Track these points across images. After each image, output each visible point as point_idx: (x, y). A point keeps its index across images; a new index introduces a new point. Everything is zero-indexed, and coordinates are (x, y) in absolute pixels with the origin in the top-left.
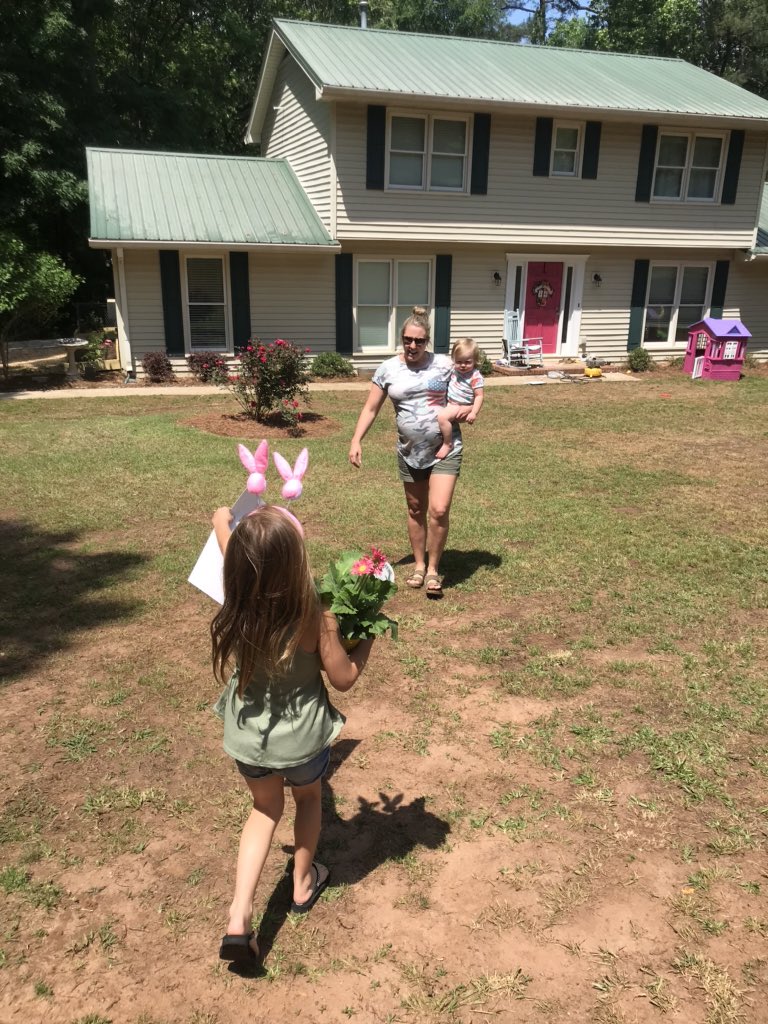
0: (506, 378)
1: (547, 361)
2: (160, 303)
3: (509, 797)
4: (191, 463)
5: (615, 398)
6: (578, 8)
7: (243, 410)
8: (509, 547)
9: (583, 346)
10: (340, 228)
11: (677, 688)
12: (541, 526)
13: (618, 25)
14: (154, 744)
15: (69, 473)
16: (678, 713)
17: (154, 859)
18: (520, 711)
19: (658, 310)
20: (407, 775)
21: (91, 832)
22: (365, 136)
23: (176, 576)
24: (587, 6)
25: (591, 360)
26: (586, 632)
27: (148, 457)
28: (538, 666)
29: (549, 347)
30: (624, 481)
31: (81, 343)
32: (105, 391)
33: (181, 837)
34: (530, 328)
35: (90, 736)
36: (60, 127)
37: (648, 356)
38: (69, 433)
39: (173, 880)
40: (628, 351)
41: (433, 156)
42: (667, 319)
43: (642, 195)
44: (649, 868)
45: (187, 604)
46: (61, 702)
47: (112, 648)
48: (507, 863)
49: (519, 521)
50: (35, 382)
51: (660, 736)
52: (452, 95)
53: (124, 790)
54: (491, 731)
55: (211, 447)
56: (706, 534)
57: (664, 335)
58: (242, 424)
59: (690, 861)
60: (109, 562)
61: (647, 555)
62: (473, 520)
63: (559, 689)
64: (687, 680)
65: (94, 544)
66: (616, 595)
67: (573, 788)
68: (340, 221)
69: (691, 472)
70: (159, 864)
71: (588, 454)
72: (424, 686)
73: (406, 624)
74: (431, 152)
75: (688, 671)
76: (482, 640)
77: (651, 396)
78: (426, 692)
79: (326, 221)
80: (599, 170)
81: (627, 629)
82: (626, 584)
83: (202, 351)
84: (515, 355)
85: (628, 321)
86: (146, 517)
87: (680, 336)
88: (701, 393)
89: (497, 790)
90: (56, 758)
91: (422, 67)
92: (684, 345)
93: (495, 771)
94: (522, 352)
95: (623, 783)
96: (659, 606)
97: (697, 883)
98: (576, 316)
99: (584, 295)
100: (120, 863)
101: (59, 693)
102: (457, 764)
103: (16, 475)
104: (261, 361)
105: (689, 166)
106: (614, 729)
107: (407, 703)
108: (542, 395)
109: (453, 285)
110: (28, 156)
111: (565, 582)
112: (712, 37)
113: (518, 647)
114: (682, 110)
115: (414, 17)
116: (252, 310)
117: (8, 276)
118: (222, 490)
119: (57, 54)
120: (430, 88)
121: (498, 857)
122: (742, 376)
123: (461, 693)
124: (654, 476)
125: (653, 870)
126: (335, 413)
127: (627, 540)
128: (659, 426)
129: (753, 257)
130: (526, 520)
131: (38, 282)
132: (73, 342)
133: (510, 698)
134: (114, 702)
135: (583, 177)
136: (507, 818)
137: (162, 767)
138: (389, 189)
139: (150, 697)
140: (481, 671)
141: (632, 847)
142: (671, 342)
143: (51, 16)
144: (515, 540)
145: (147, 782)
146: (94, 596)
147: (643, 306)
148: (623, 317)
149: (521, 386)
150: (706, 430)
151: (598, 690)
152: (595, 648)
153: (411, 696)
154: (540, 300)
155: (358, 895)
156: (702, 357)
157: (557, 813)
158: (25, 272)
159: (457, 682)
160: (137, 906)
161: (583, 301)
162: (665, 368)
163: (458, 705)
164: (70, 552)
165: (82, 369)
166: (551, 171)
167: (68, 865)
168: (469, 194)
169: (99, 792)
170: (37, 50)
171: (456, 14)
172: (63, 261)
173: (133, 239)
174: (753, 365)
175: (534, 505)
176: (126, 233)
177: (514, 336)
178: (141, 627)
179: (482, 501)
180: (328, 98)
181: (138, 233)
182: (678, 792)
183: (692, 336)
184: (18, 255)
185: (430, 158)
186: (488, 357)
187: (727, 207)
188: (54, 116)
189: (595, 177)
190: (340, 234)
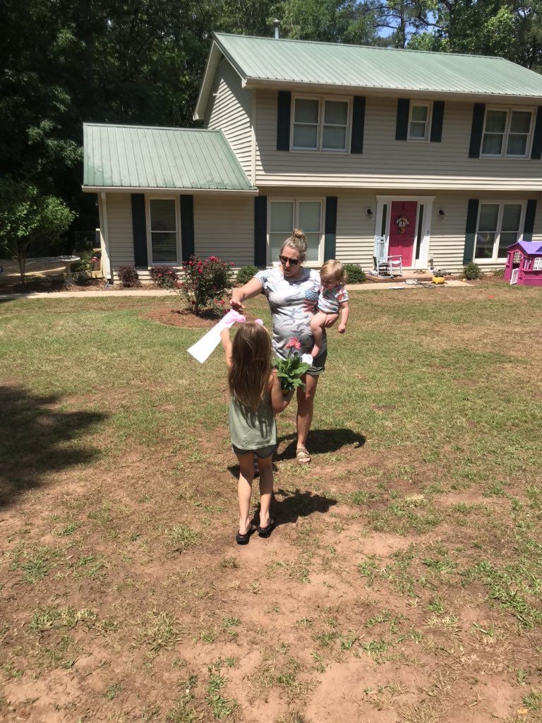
0: (376, 284)
1: (405, 272)
2: (131, 231)
3: (373, 621)
4: (146, 345)
5: (454, 299)
6: (428, 24)
7: (186, 307)
8: (376, 410)
9: (431, 261)
10: (258, 178)
11: (507, 527)
12: (401, 393)
13: (456, 35)
14: (92, 569)
15: (57, 352)
16: (509, 548)
17: (80, 674)
18: (384, 545)
19: (484, 235)
20: (291, 600)
21: (33, 647)
22: (276, 113)
23: (127, 431)
24: (435, 23)
25: (436, 271)
26: (435, 479)
27: (115, 340)
28: (397, 507)
29: (407, 262)
30: (461, 359)
31: (75, 259)
32: (91, 293)
33: (105, 654)
34: (393, 248)
35: (44, 561)
36: (67, 109)
37: (478, 269)
38: (61, 323)
39: (94, 694)
40: (464, 265)
41: (325, 127)
42: (492, 242)
43: (474, 153)
44: (489, 690)
45: (132, 453)
46: (27, 532)
47: (72, 487)
48: (371, 684)
49: (383, 389)
50: (43, 286)
51: (496, 568)
52: (338, 83)
53: (63, 610)
54: (359, 562)
55: (162, 333)
56: (525, 400)
57: (489, 254)
58: (185, 317)
59: (524, 684)
60: (78, 419)
61: (481, 417)
62: (350, 389)
63: (413, 527)
64: (515, 520)
65: (69, 405)
66: (458, 449)
67: (425, 615)
68: (258, 173)
69: (512, 353)
70: (83, 679)
71: (435, 339)
72: (307, 523)
73: (296, 471)
74: (323, 124)
75: (515, 512)
76: (354, 484)
77: (481, 297)
78: (309, 528)
79: (248, 173)
80: (443, 136)
81: (467, 476)
82: (465, 440)
83: (160, 265)
84: (381, 268)
85: (464, 243)
86: (110, 385)
87: (501, 254)
88: (518, 294)
89: (363, 615)
90: (14, 581)
91: (317, 64)
92: (504, 260)
93: (362, 598)
94: (387, 266)
95: (466, 611)
96: (491, 458)
97: (530, 704)
98: (426, 240)
99: (432, 225)
100: (53, 677)
101: (27, 524)
102: (332, 590)
103: (20, 353)
104: (199, 272)
105: (507, 131)
106: (458, 561)
107: (294, 537)
108: (401, 296)
109: (338, 218)
110: (44, 130)
111: (418, 438)
112: (523, 43)
113: (382, 491)
114: (502, 92)
115: (312, 33)
116: (196, 236)
117: (25, 212)
118: (167, 365)
119: (65, 58)
120: (322, 78)
121: (363, 678)
123: (337, 529)
124: (484, 356)
125: (493, 693)
126: (251, 309)
127: (464, 405)
128: (487, 319)
130: (389, 389)
131: (46, 216)
132: (70, 259)
133: (375, 534)
134: (67, 533)
135: (431, 141)
136: (370, 640)
137: (97, 590)
138: (293, 150)
139: (95, 529)
140: (353, 511)
141: (475, 670)
142: (495, 259)
143: (61, 33)
144: (381, 404)
145: (83, 603)
146: (63, 445)
147: (474, 233)
148: (459, 241)
149: (386, 290)
150: (522, 322)
151: (445, 527)
152: (442, 492)
153: (297, 531)
154: (400, 229)
155: (245, 712)
156: (517, 269)
157: (413, 637)
158: (37, 209)
159: (334, 520)
160: (62, 718)
161: (432, 229)
162: (490, 277)
163: (334, 539)
164: (51, 411)
165: (76, 277)
166: (408, 137)
167: (11, 677)
168: (350, 153)
169: (44, 611)
170: (52, 56)
171: (342, 30)
172: (65, 201)
173: (113, 186)
175: (396, 378)
176: (108, 182)
177: (382, 254)
178: (95, 471)
179: (356, 374)
180: (251, 87)
181: (117, 181)
182: (512, 620)
183: (510, 254)
184: (33, 197)
185: (322, 128)
186: (363, 269)
187: (535, 161)
188: (63, 102)
189: (440, 141)
190: (258, 182)
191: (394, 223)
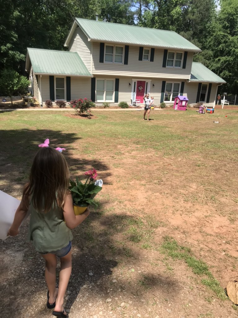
0: (132, 109)
1: (141, 105)
2: (49, 88)
5: (157, 114)
6: (150, 10)
13: (160, 16)
19: (168, 93)
22: (99, 50)
24: (153, 9)
29: (142, 101)
30: (156, 127)
32: (36, 109)
34: (137, 97)
36: (16, 40)
37: (165, 104)
40: (160, 103)
41: (115, 55)
42: (170, 96)
43: (164, 66)
50: (20, 107)
52: (120, 41)
57: (169, 100)
58: (76, 116)
68: (93, 70)
74: (115, 54)
77: (165, 113)
79: (90, 70)
80: (154, 59)
83: (59, 100)
84: (134, 103)
85: (161, 96)
87: (173, 100)
88: (177, 113)
92: (173, 102)
94: (136, 103)
99: (150, 89)
104: (82, 102)
105: (175, 59)
108: (140, 113)
109: (119, 86)
110: (8, 47)
114: (173, 47)
116: (71, 91)
117: (16, 81)
122: (186, 110)
124: (162, 127)
128: (165, 119)
129: (190, 81)
131: (22, 83)
135: (150, 61)
138: (105, 62)
142: (171, 101)
143: (15, 12)
147: (164, 92)
148: (159, 95)
154: (140, 90)
156: (177, 105)
161: (150, 91)
162: (169, 108)
166: (143, 60)
168: (123, 64)
174: (189, 107)
176: (42, 71)
177: (134, 99)
180: (91, 41)
181: (45, 72)
183: (175, 100)
185: (114, 55)
186: (128, 104)
187: (184, 69)
188: (15, 37)
189: (153, 61)
190: (93, 73)
191: (138, 88)
